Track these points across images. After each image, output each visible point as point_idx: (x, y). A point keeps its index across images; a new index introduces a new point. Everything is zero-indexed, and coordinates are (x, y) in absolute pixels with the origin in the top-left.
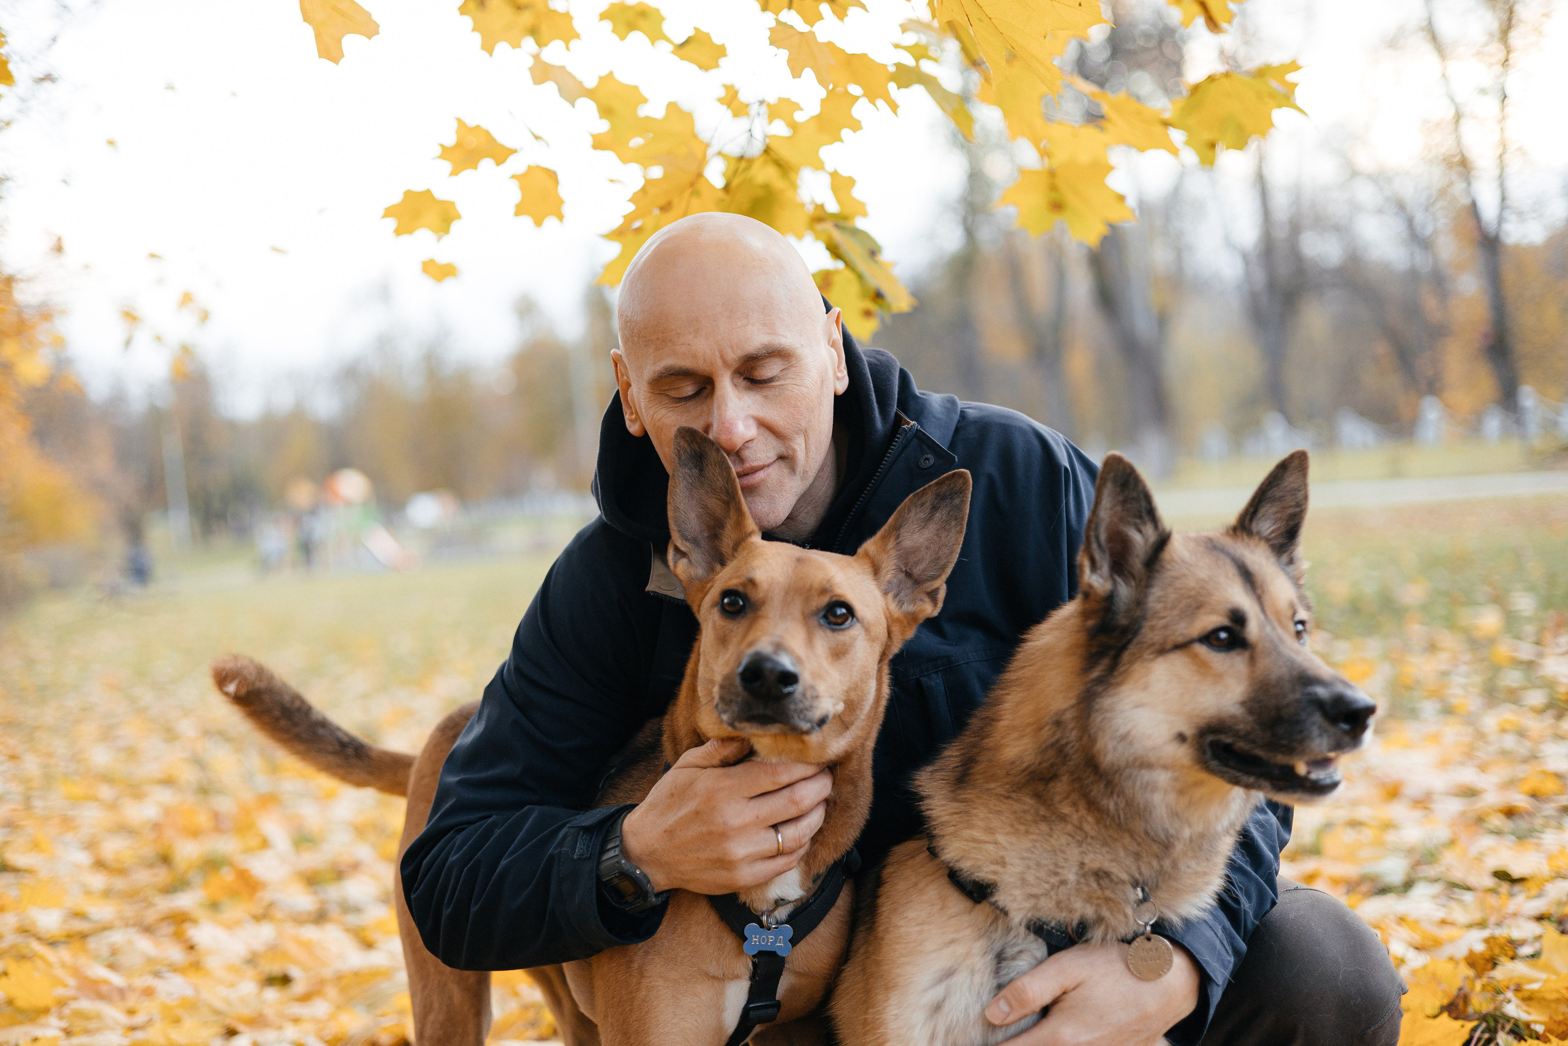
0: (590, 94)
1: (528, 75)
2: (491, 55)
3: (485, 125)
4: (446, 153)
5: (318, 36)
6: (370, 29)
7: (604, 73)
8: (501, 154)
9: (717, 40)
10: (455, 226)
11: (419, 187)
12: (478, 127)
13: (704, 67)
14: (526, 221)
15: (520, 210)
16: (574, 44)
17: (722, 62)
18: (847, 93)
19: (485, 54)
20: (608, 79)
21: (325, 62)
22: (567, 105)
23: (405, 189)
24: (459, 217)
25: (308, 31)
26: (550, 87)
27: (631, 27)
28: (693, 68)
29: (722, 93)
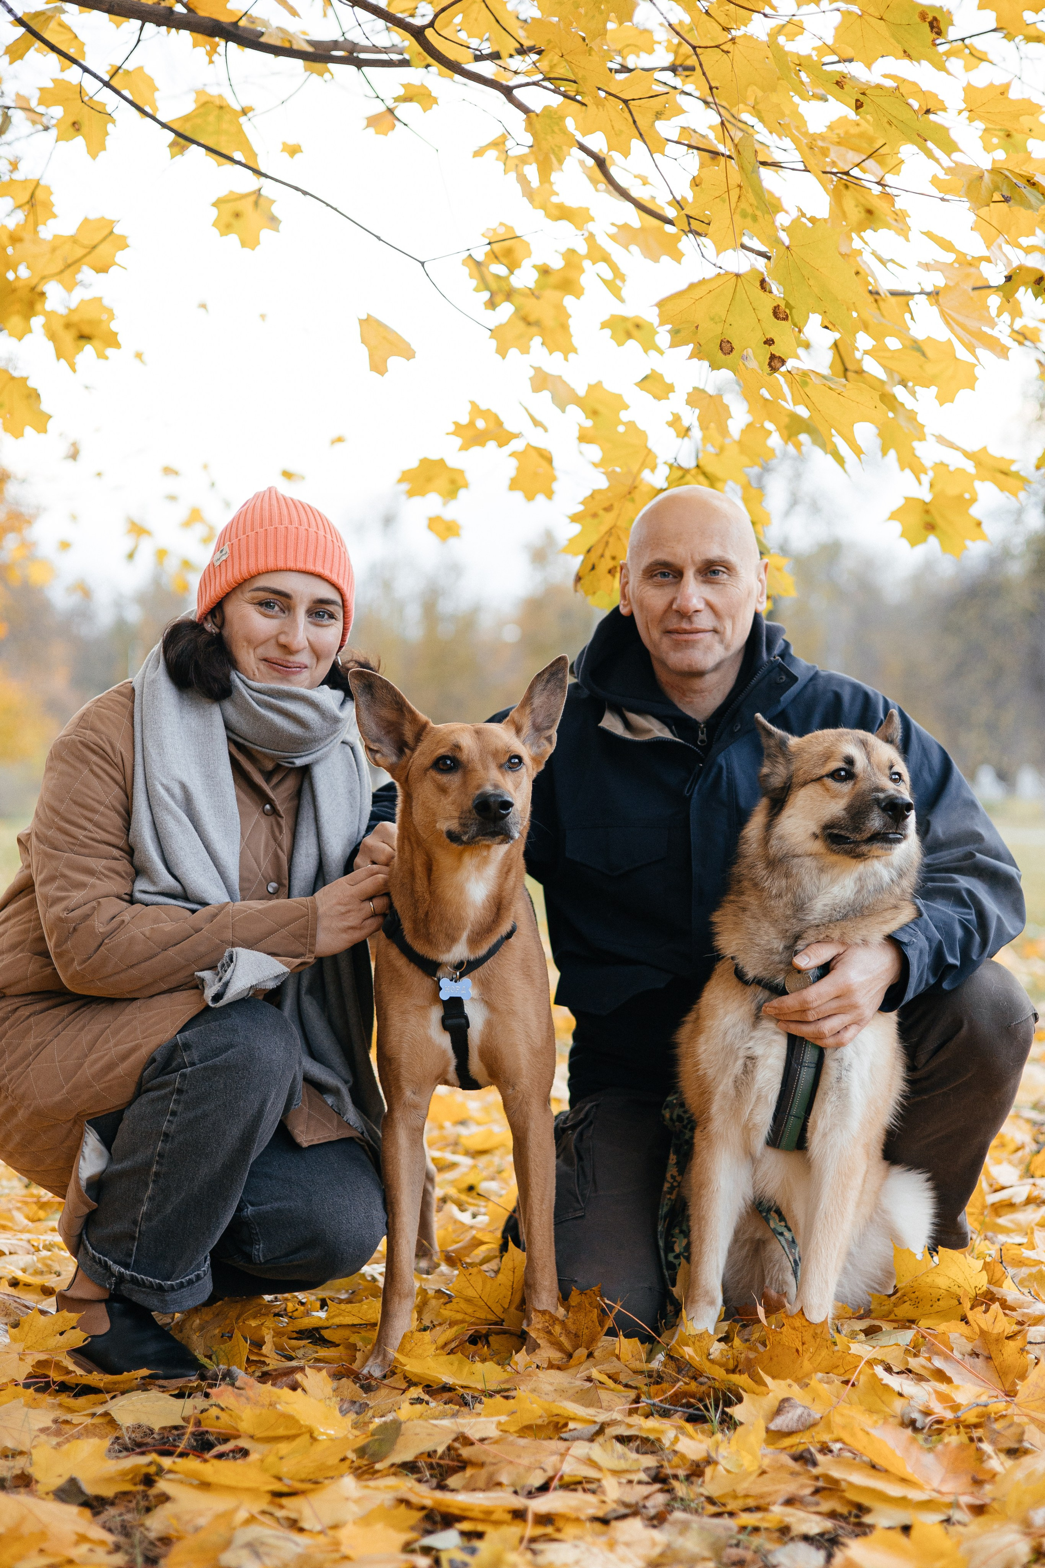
0: (579, 402)
1: (528, 383)
2: (504, 358)
3: (494, 410)
4: (459, 429)
5: (371, 356)
6: (408, 353)
7: (593, 382)
8: (503, 437)
9: (668, 380)
10: (462, 493)
11: (434, 456)
12: (488, 410)
13: (658, 398)
14: (518, 496)
15: (514, 485)
16: (571, 356)
17: (671, 395)
18: (762, 427)
19: (499, 357)
20: (595, 388)
21: (374, 374)
22: (558, 411)
23: (421, 457)
24: (466, 486)
25: (364, 351)
26: (546, 395)
27: (629, 335)
28: (650, 397)
29: (670, 418)
